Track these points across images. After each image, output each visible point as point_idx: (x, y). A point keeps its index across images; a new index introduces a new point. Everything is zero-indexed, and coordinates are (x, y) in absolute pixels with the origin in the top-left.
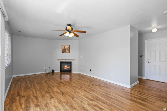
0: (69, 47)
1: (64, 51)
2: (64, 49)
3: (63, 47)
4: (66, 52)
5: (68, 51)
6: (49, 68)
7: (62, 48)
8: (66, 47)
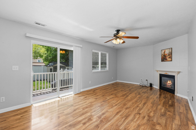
0: (171, 51)
1: (164, 59)
2: (164, 56)
3: (163, 51)
4: (166, 59)
5: (170, 58)
6: (147, 80)
7: (162, 54)
8: (167, 52)
